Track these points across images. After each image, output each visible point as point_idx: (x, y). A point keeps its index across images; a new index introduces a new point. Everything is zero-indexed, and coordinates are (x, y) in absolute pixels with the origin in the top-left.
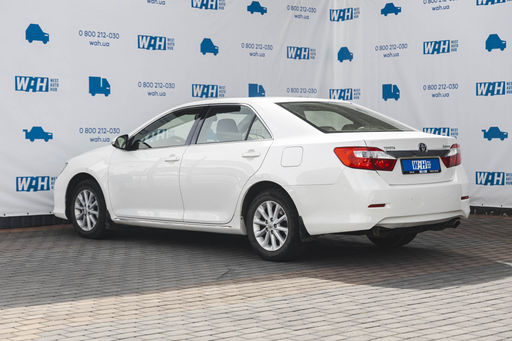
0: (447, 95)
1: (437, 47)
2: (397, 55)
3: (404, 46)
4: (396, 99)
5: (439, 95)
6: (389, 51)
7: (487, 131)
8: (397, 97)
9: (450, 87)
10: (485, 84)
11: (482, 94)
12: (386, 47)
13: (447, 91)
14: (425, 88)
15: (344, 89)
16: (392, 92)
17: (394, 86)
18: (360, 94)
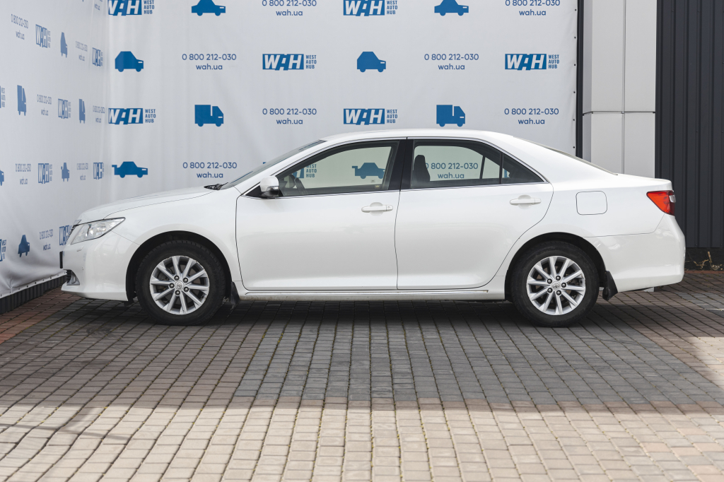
0: (301, 122)
1: (284, 62)
2: (220, 67)
3: (231, 57)
4: (218, 125)
5: (287, 121)
6: (205, 62)
7: (359, 167)
8: (219, 122)
9: (305, 113)
10: (356, 110)
12: (200, 57)
13: (300, 117)
14: (265, 111)
15: (125, 108)
16: (211, 115)
17: (213, 107)
18: (155, 116)
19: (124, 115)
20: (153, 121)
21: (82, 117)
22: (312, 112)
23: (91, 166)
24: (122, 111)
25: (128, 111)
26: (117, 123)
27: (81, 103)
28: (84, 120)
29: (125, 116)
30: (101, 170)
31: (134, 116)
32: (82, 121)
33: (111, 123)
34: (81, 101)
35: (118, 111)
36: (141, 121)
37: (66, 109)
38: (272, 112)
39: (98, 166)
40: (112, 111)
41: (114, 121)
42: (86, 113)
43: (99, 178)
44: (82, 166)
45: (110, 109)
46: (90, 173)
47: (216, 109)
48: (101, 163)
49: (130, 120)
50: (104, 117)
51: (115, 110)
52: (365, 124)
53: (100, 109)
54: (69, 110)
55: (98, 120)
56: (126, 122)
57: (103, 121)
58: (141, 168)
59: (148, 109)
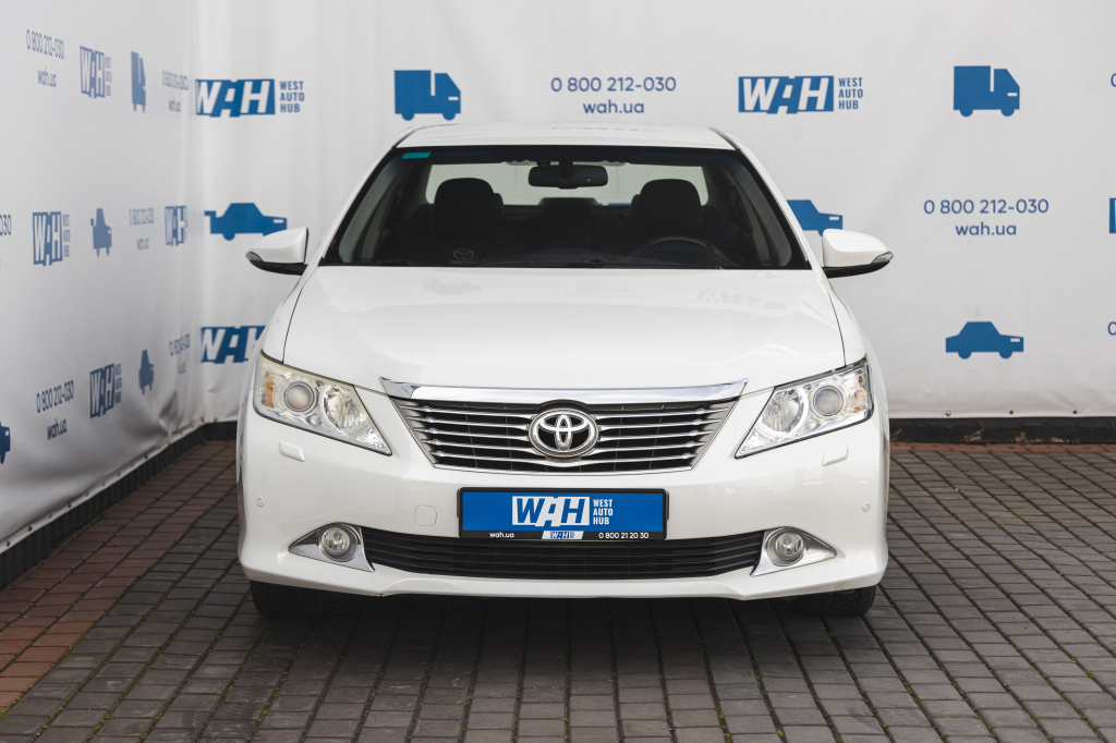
0: (639, 108)
5: (608, 107)
9: (649, 86)
10: (768, 80)
11: (757, 108)
13: (638, 96)
14: (555, 85)
15: (234, 80)
16: (433, 93)
17: (437, 75)
18: (302, 96)
19: (230, 95)
20: (297, 108)
21: (139, 97)
22: (664, 84)
23: (160, 215)
24: (226, 85)
25: (239, 86)
26: (216, 113)
27: (136, 60)
28: (143, 103)
29: (232, 99)
30: (181, 224)
31: (255, 97)
32: (139, 107)
33: (202, 113)
34: (135, 56)
35: (216, 87)
36: (270, 109)
37: (99, 74)
38: (574, 85)
39: (175, 214)
40: (204, 85)
41: (209, 108)
42: (148, 88)
43: (178, 243)
44: (141, 217)
45: (199, 81)
46: (158, 232)
47: (444, 80)
48: (182, 208)
49: (245, 107)
50: (186, 98)
51: (210, 83)
52: (789, 112)
53: (178, 80)
54: (108, 76)
55: (174, 106)
56: (236, 112)
57: (185, 107)
58: (272, 218)
59: (286, 79)
